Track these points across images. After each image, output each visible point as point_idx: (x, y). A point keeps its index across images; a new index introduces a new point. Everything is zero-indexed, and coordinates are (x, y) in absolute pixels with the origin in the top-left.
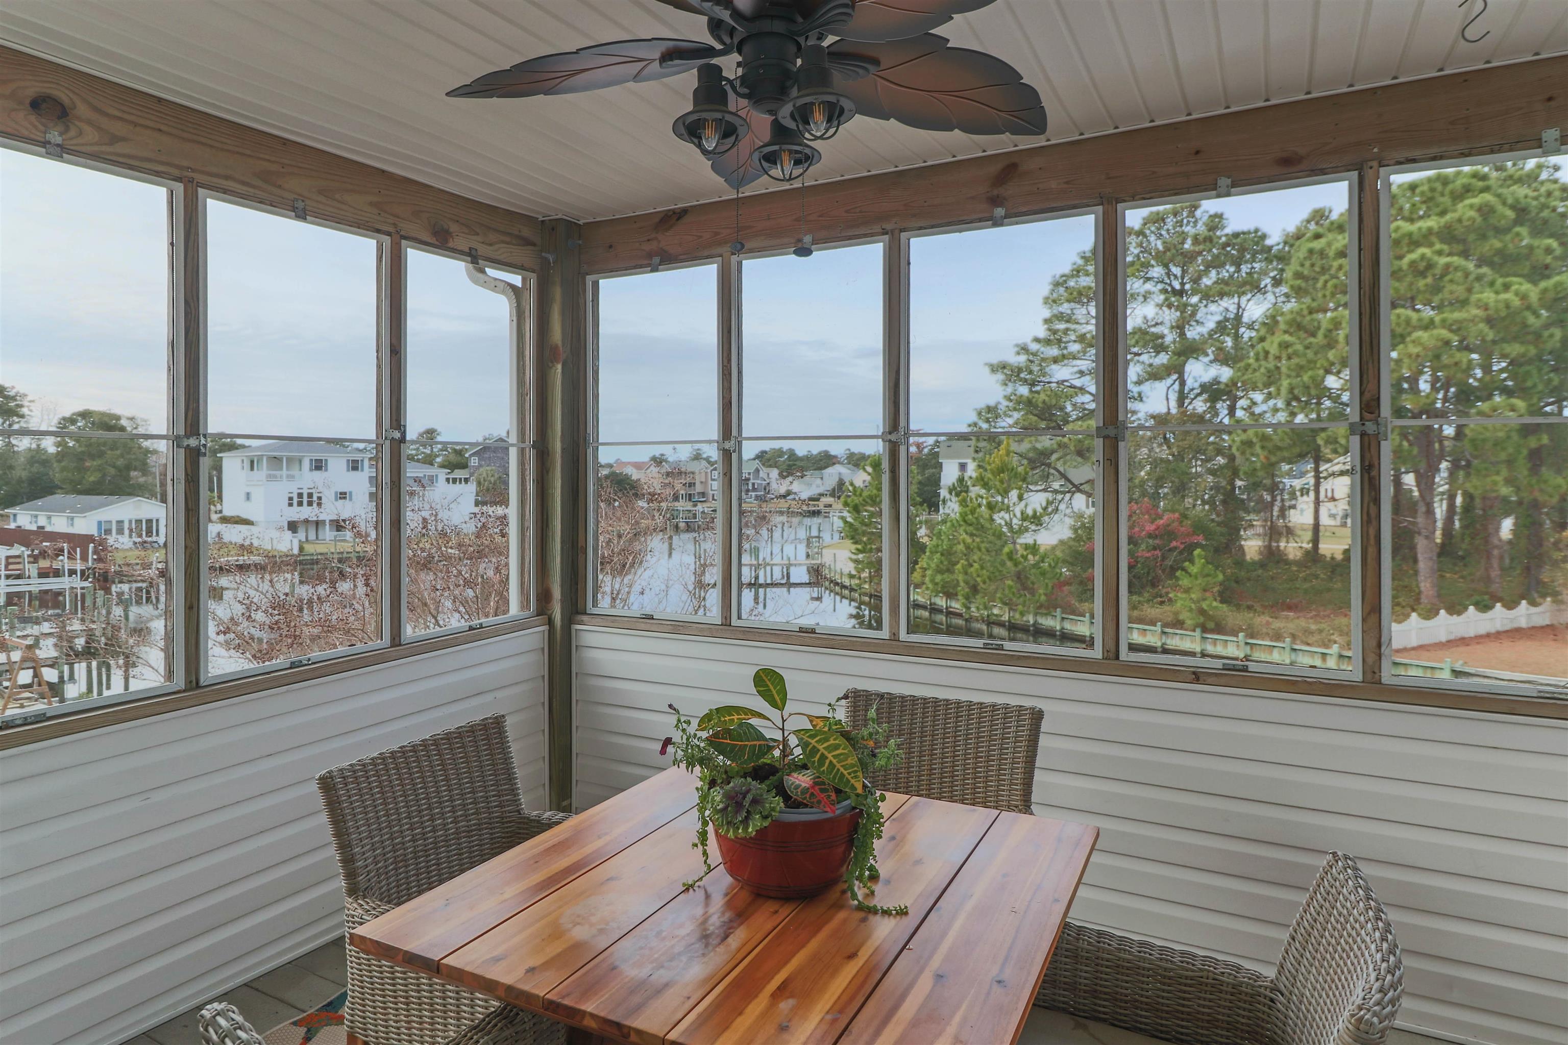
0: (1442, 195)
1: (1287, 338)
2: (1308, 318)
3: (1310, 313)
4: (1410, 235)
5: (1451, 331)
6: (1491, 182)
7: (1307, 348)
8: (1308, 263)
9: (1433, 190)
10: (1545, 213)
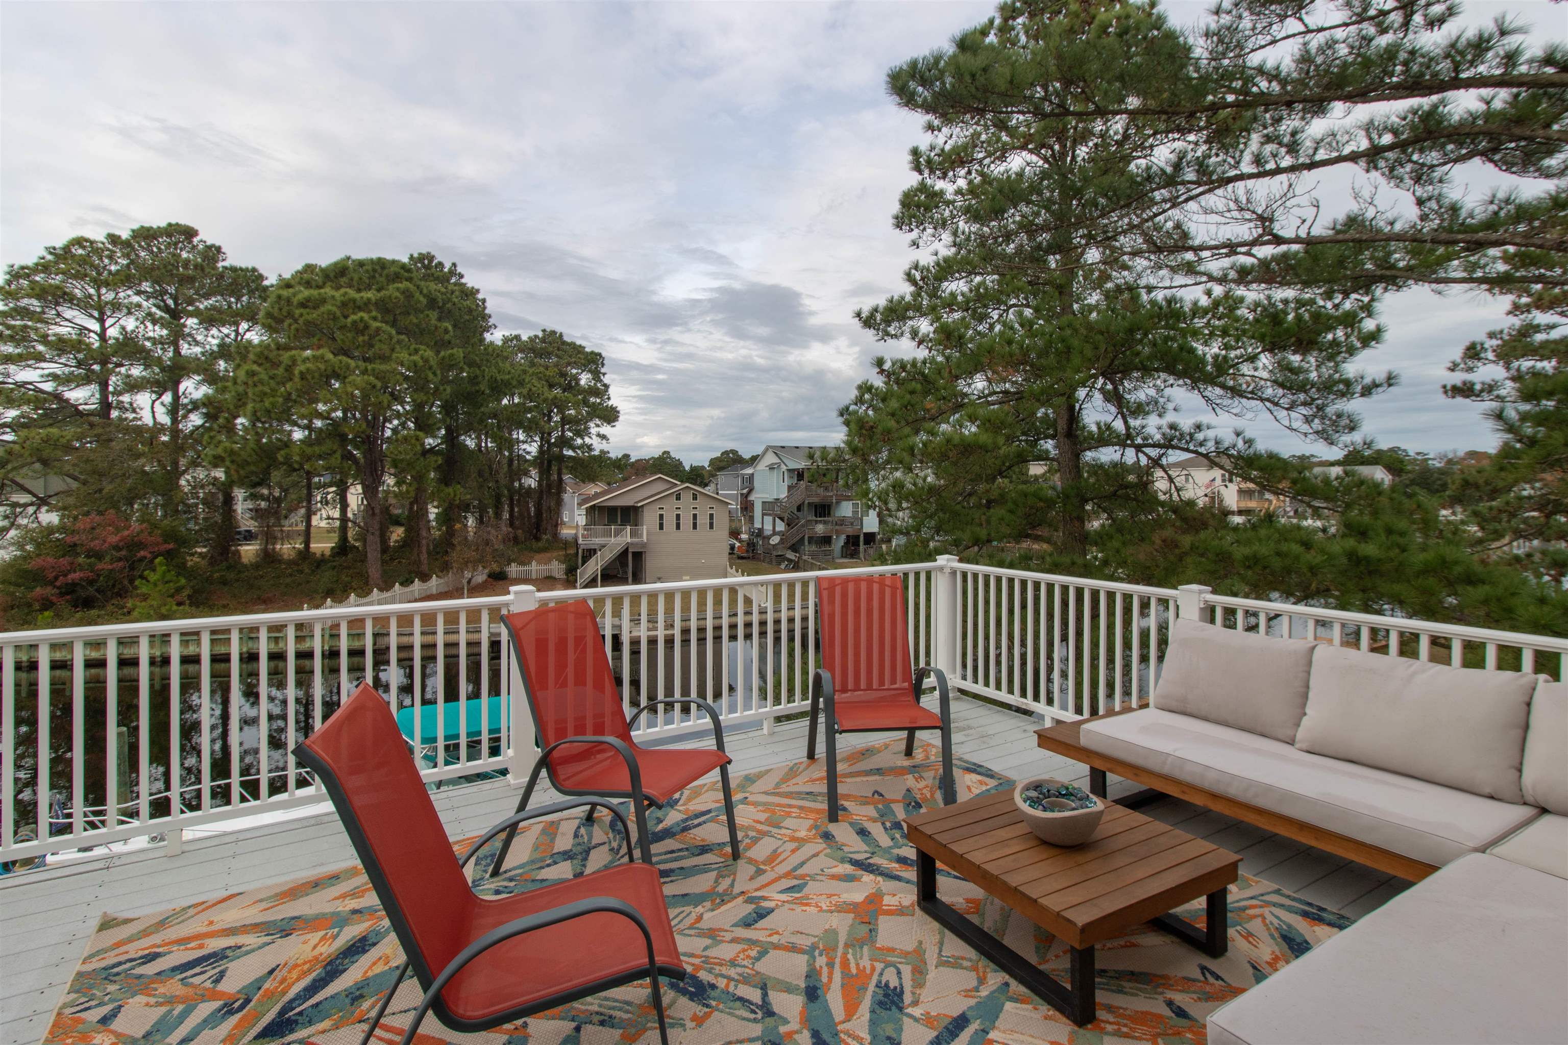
0: (381, 275)
1: (255, 367)
2: (275, 353)
3: (278, 349)
4: (354, 301)
5: (377, 378)
6: (414, 275)
7: (272, 378)
8: (277, 306)
9: (374, 271)
10: (449, 305)
